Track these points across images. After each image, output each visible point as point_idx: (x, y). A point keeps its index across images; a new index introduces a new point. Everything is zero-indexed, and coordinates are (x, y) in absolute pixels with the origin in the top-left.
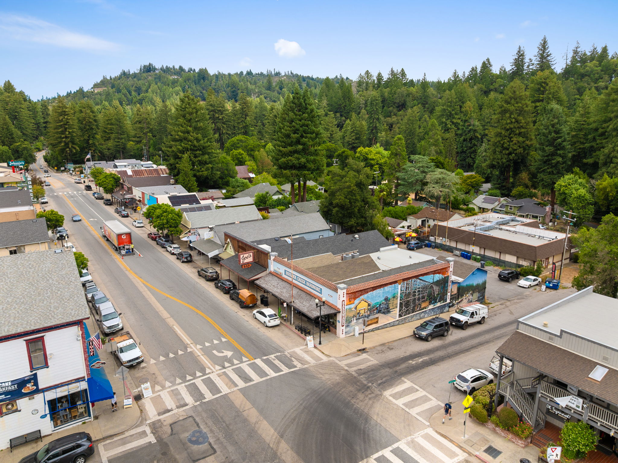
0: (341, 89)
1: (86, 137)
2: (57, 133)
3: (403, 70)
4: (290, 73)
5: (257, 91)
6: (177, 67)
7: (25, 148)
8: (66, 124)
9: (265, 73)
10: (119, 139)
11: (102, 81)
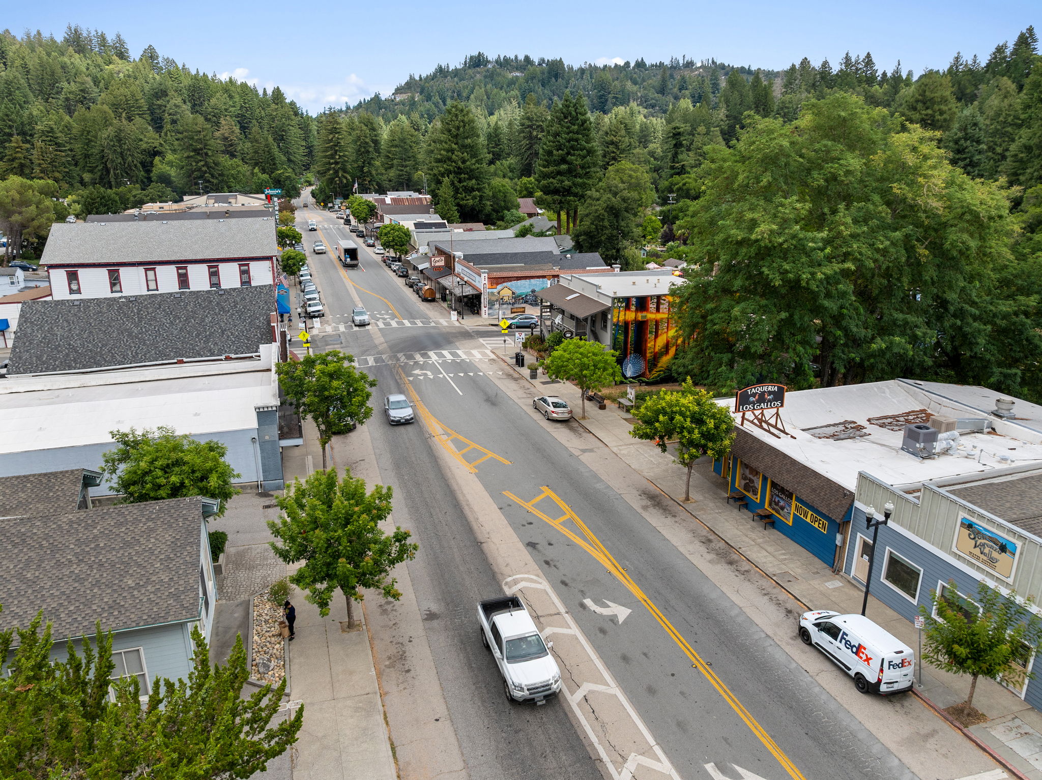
0: (754, 91)
1: (360, 163)
2: (326, 157)
3: (868, 56)
4: (710, 62)
5: (639, 94)
6: (521, 57)
7: (288, 178)
8: (336, 146)
9: (667, 62)
10: (403, 166)
11: (407, 84)
